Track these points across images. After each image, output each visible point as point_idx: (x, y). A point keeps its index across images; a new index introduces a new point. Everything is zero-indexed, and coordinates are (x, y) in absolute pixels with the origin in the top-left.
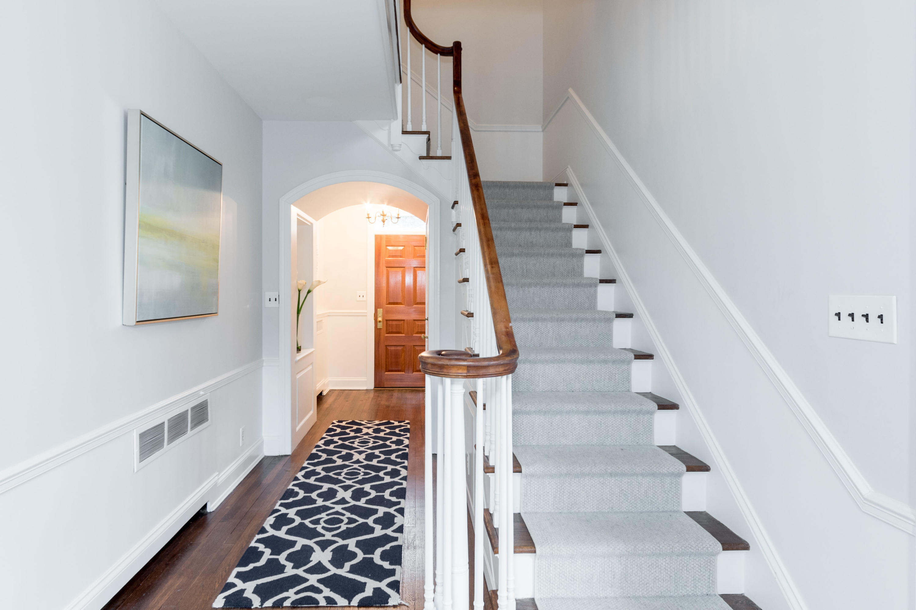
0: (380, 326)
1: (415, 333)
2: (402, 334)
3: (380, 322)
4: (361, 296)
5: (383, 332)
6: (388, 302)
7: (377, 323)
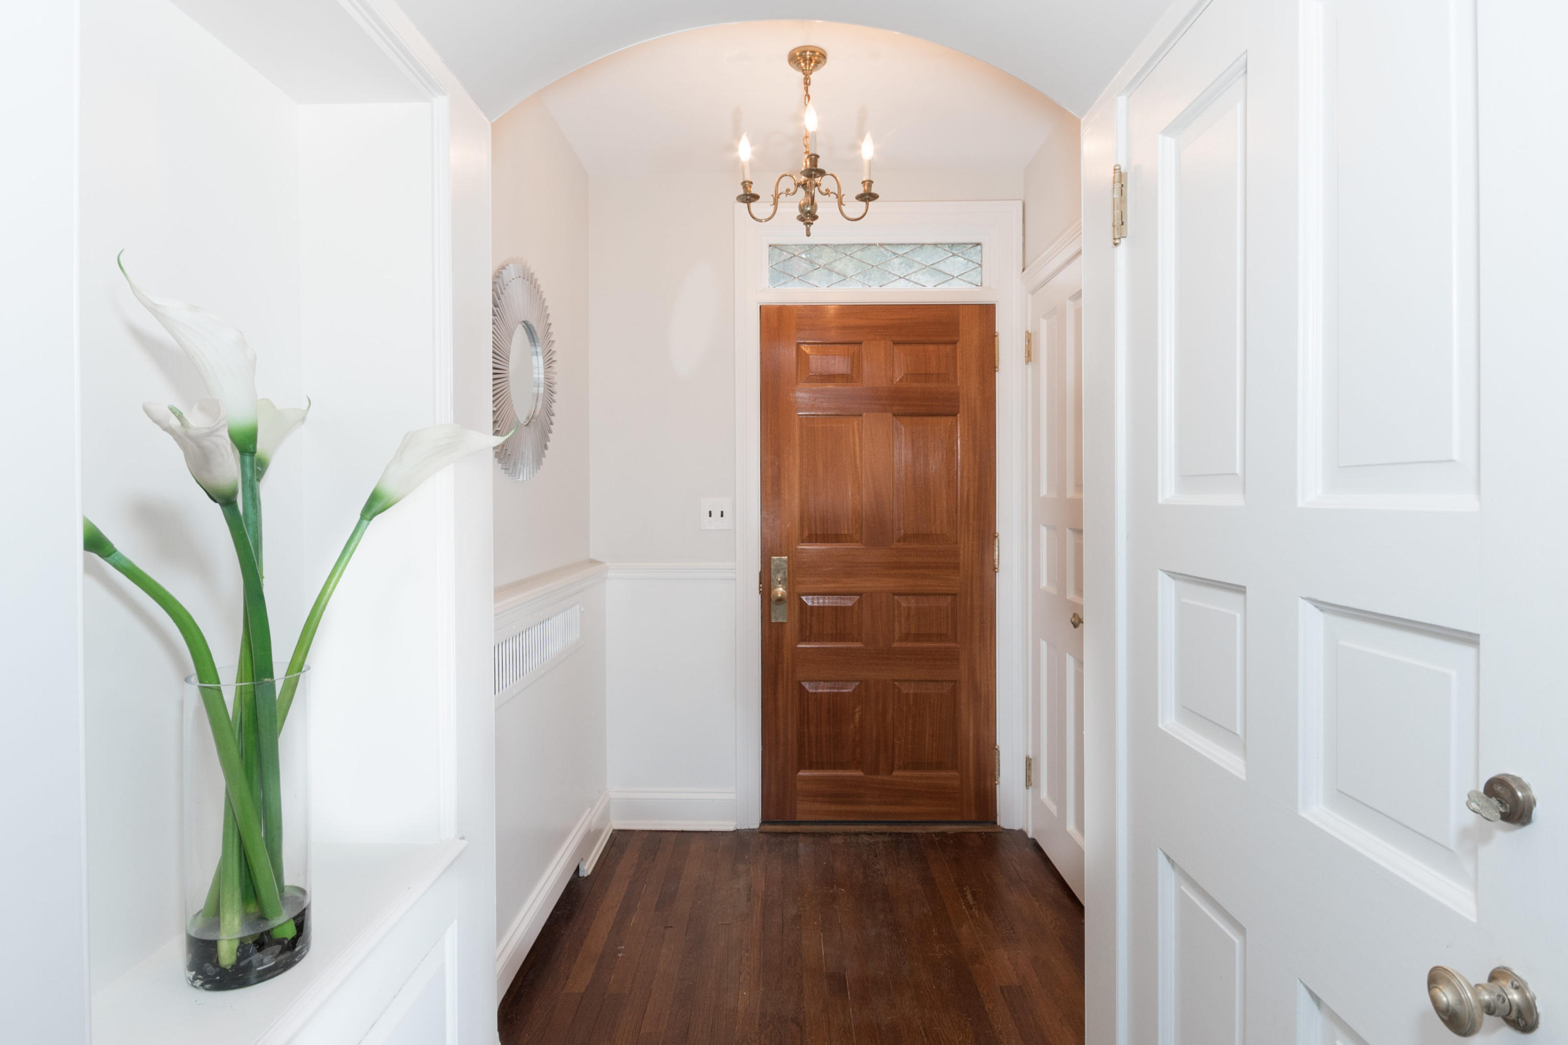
0: (780, 615)
1: (897, 637)
2: (853, 640)
3: (780, 600)
4: (716, 514)
5: (790, 633)
6: (806, 534)
7: (770, 605)
